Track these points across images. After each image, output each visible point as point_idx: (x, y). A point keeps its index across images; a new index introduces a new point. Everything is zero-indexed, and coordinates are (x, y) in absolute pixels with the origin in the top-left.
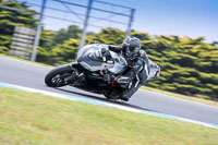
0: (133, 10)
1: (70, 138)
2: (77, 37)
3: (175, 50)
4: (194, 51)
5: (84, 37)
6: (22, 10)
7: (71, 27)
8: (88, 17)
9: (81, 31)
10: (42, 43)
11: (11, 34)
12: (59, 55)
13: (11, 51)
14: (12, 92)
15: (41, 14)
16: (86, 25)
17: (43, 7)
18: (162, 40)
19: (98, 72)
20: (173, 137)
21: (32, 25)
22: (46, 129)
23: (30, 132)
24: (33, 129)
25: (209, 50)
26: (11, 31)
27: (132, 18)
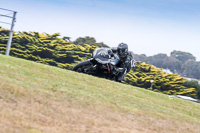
3: (36, 44)
4: (52, 45)
19: (106, 64)
25: (64, 44)
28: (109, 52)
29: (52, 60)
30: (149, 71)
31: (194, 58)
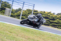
0: (34, 5)
1: (18, 35)
2: (21, 11)
4: (49, 15)
5: (22, 11)
6: (7, 4)
7: (19, 8)
8: (23, 6)
9: (21, 10)
10: (12, 12)
11: (5, 10)
12: (16, 15)
13: (5, 14)
14: (4, 23)
15: (12, 5)
16: (23, 8)
17: (12, 4)
18: (41, 12)
19: (32, 21)
20: (43, 36)
21: (10, 8)
22: (12, 33)
23: (8, 33)
24: (9, 33)
25: (52, 15)
26: (5, 9)
27: (34, 7)
28: (34, 16)
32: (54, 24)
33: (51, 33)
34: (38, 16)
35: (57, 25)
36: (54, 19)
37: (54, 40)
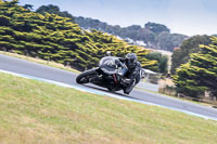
25: (22, 12)
28: (116, 62)
29: (8, 28)
30: (110, 42)
31: (168, 30)
32: (28, 44)
33: (13, 74)
34: (127, 60)
35: (39, 48)
36: (27, 28)
37: (25, 98)
